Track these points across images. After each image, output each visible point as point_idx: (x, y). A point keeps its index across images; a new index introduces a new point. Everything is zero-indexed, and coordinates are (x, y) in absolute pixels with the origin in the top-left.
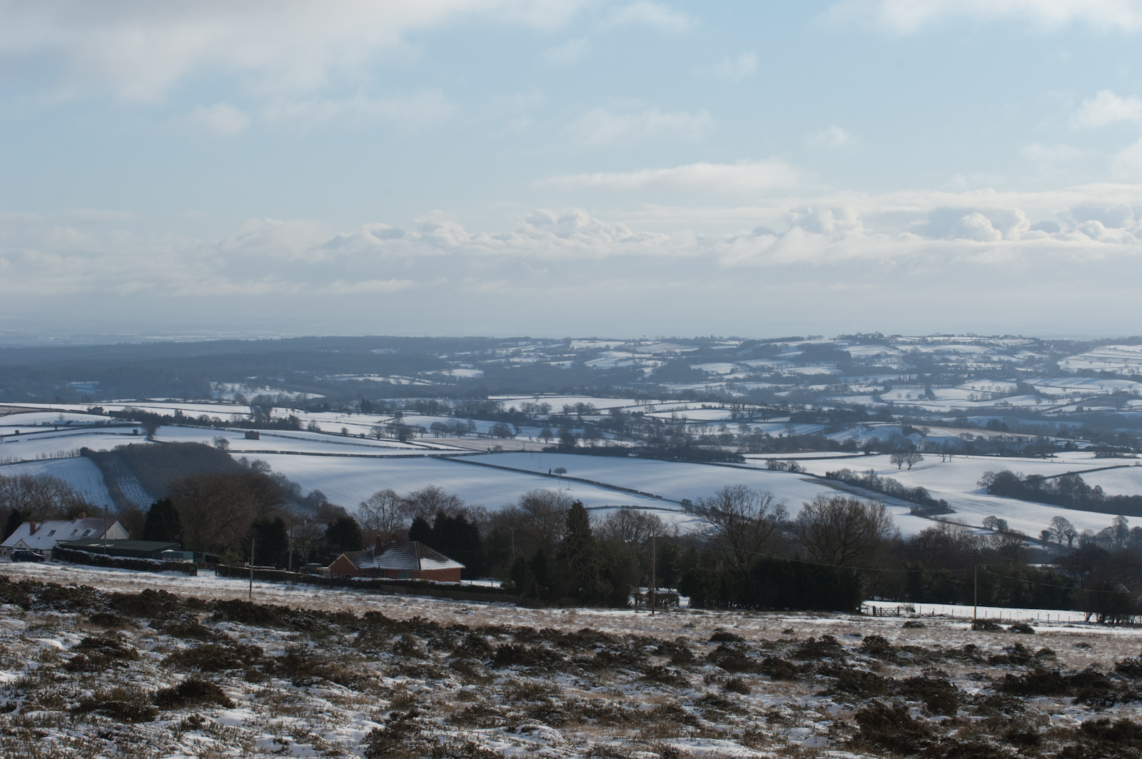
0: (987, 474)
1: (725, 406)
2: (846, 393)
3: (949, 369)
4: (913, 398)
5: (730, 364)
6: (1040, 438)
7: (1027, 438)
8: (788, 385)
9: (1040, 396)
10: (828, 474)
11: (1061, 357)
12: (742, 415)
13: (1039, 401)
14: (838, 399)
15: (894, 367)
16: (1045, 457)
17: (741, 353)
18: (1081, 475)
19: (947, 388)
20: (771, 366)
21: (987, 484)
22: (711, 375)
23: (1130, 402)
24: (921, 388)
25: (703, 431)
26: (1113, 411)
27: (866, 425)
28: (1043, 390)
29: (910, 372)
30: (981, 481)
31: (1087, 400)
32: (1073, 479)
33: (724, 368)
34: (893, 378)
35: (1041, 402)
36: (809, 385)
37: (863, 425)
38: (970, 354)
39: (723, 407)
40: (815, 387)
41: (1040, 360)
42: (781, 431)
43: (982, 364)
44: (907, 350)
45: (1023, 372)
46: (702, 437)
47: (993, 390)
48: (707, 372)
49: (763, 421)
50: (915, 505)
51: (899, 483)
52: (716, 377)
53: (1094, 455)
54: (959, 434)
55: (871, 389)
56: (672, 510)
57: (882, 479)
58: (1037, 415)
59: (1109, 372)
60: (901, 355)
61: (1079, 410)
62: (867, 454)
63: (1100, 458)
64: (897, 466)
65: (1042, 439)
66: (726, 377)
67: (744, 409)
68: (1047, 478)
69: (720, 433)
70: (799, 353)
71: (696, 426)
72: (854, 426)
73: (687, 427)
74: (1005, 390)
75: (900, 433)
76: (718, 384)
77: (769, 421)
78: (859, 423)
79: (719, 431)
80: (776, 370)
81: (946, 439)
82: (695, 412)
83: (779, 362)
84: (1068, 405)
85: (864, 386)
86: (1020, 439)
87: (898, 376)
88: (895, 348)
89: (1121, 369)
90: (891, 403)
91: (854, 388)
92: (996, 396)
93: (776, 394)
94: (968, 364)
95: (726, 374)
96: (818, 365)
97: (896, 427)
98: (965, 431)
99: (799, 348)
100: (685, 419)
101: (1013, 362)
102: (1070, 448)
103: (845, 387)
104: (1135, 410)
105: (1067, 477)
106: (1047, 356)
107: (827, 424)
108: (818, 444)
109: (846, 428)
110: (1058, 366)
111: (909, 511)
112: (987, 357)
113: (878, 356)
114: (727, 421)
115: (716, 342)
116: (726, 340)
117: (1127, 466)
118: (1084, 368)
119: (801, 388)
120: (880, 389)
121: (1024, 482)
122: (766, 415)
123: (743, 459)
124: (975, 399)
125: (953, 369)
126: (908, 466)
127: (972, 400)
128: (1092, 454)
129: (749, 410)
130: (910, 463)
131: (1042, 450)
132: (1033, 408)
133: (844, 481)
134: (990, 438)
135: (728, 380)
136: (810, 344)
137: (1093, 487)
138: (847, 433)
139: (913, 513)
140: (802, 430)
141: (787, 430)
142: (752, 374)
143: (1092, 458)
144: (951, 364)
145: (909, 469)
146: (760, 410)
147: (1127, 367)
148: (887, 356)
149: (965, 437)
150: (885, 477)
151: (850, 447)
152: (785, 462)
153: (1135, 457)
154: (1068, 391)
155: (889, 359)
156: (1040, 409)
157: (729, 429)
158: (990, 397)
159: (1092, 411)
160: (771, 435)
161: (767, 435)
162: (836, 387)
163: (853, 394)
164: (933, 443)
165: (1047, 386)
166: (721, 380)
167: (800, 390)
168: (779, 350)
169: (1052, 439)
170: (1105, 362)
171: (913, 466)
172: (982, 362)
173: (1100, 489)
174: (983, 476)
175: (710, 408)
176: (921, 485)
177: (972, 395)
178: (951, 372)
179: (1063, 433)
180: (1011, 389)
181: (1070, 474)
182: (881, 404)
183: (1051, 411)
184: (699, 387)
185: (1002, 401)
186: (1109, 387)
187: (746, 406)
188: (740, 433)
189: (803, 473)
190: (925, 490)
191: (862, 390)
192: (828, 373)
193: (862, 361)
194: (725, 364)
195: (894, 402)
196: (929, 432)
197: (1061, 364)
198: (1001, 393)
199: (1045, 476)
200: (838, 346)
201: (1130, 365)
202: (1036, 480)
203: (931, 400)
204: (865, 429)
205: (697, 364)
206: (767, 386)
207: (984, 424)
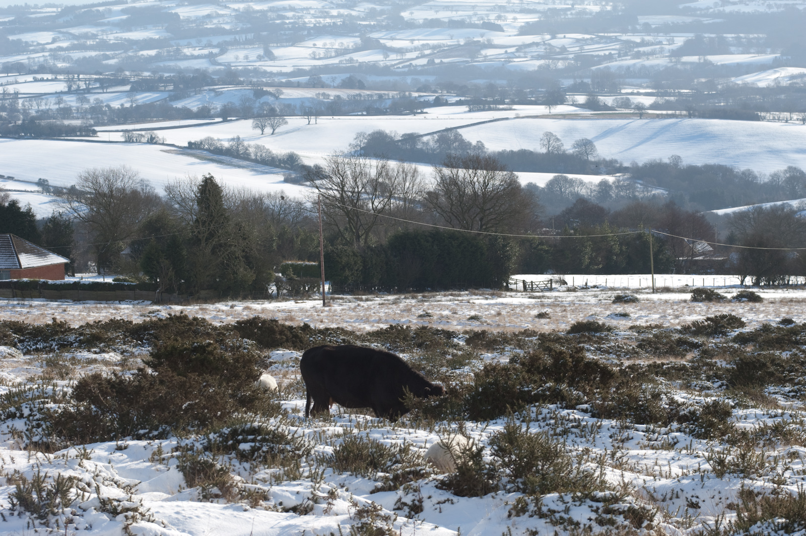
0: (359, 135)
1: (58, 77)
2: (179, 57)
3: (286, 26)
4: (251, 59)
5: (51, 33)
6: (402, 94)
7: (388, 95)
8: (117, 52)
9: (387, 50)
10: (190, 143)
11: (404, 8)
12: (79, 87)
13: (386, 56)
14: (172, 64)
15: (227, 27)
16: (415, 114)
17: (61, 21)
18: (460, 131)
19: (287, 46)
20: (95, 33)
21: (360, 146)
22: (31, 46)
23: (484, 52)
24: (259, 48)
25: (38, 105)
26: (467, 62)
27: (213, 90)
28: (389, 43)
29: (243, 31)
30: (354, 142)
31: (438, 52)
32: (451, 136)
33: (44, 37)
34: (228, 38)
35: (388, 56)
36: (139, 51)
37: (210, 90)
38: (307, 9)
39: (56, 78)
40: (146, 53)
41: (382, 12)
42: (123, 101)
43: (321, 20)
44: (239, 8)
45: (366, 26)
46: (37, 112)
47: (336, 46)
48: (26, 43)
49: (101, 91)
50: (287, 172)
51: (268, 150)
52: (38, 48)
53: (467, 109)
54: (314, 94)
55: (205, 52)
56: (28, 192)
57: (249, 146)
58: (386, 70)
59: (458, 21)
60: (233, 14)
61: (431, 62)
62: (225, 121)
63: (474, 111)
64: (259, 131)
65: (404, 95)
66: (49, 47)
67: (79, 80)
68: (422, 136)
69: (57, 107)
70: (124, 17)
71: (30, 100)
72: (200, 92)
73: (20, 101)
74: (348, 46)
75: (252, 96)
76: (41, 54)
77: (108, 91)
78: (206, 88)
79: (56, 104)
80: (101, 37)
81: (302, 100)
82: (26, 86)
83: (104, 28)
84: (417, 58)
85: (197, 49)
86: (380, 96)
87: (233, 37)
88: (226, 7)
89: (470, 17)
90: (228, 65)
91: (187, 51)
92: (340, 53)
93: (104, 62)
94: (306, 20)
95: (48, 44)
96: (146, 29)
97: (246, 90)
98: (321, 91)
99: (124, 12)
100: (16, 94)
101: (353, 16)
102: (438, 103)
103: (178, 51)
104: (491, 60)
105: (445, 133)
106: (389, 7)
107: (171, 91)
108: (166, 113)
109: (192, 94)
110: (402, 18)
111: (282, 178)
112: (326, 12)
113: (209, 16)
114: (62, 93)
115: (32, 10)
116: (42, 7)
117: (507, 119)
118: (430, 18)
119: (130, 54)
120: (215, 51)
121: (399, 141)
122: (105, 84)
123: (95, 132)
124: (317, 57)
125: (290, 26)
126: (272, 131)
127: (314, 58)
128: (465, 108)
129: (85, 80)
130: (274, 128)
131: (410, 107)
132: (382, 64)
133: (208, 150)
134: (348, 96)
135: (51, 50)
136: (134, 7)
137: (474, 143)
138: (194, 99)
139: (286, 181)
140: (144, 98)
141: (129, 99)
142: (76, 42)
143: (465, 112)
144: (287, 21)
145: (273, 134)
146: (96, 80)
147: (475, 15)
148: (219, 16)
149: (321, 97)
150: (252, 143)
151: (204, 114)
152: (143, 133)
153: (511, 109)
154: (416, 43)
155: (221, 19)
156: (388, 63)
157: (65, 102)
158: (333, 54)
159: (445, 63)
160: (112, 106)
161: (108, 106)
162: (169, 52)
163: (187, 58)
164: (289, 106)
165: (392, 39)
166: (43, 50)
167: (130, 57)
168: (102, 15)
169: (415, 94)
170: (452, 11)
171: (276, 131)
172: (321, 17)
173: (482, 145)
174: (355, 137)
175: (42, 80)
176: (292, 151)
177: (314, 53)
178: (289, 29)
179: (424, 88)
180: (356, 44)
181: (448, 130)
182: (218, 67)
183: (401, 66)
184: (22, 58)
185: (347, 57)
186: (459, 38)
187: (81, 76)
188: (78, 105)
189: (163, 144)
190: (297, 156)
191: (197, 52)
192: (157, 37)
193: (192, 22)
194: (45, 33)
195: (232, 64)
196: (282, 93)
197: (405, 15)
198: (345, 49)
199: (422, 134)
200: (165, 8)
201: (479, 13)
202: (411, 138)
203: (271, 60)
204: (213, 94)
205: (15, 34)
206: (93, 54)
207: (338, 81)
